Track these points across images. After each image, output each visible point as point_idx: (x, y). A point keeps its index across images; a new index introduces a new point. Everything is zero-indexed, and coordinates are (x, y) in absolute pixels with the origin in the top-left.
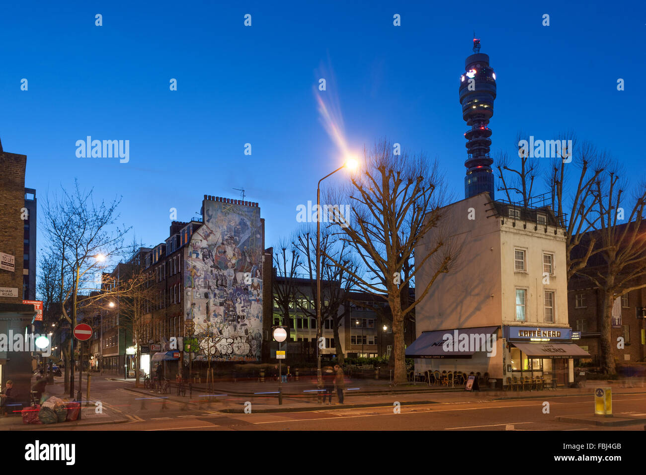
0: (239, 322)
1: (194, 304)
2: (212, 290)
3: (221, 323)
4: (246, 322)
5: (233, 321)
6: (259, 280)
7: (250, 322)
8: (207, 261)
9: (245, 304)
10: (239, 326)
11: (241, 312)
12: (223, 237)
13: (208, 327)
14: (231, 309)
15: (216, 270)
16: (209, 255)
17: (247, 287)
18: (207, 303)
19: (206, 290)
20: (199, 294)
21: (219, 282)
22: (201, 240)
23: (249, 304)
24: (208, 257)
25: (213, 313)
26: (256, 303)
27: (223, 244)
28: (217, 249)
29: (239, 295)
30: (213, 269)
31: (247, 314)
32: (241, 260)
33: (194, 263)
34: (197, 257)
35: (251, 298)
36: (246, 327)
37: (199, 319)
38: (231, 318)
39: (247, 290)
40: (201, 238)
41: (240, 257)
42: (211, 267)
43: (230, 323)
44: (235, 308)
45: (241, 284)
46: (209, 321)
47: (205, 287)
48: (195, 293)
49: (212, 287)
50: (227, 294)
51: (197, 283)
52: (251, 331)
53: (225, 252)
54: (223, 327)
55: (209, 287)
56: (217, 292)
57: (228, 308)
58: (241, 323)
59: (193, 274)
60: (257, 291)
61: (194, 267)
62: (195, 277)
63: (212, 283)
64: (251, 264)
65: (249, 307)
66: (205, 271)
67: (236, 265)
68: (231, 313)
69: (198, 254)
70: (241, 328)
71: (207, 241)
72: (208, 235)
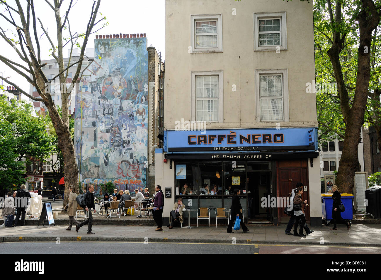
1: (83, 132)
2: (99, 119)
3: (107, 148)
4: (132, 146)
5: (118, 146)
7: (135, 147)
8: (95, 93)
9: (131, 130)
10: (124, 151)
11: (126, 138)
12: (110, 70)
13: (96, 152)
14: (117, 135)
15: (103, 100)
16: (97, 88)
17: (133, 113)
18: (95, 131)
19: (94, 119)
20: (88, 124)
21: (106, 111)
22: (90, 76)
23: (134, 129)
24: (96, 89)
25: (100, 140)
26: (141, 127)
27: (110, 76)
28: (104, 81)
29: (124, 121)
30: (100, 100)
31: (132, 139)
32: (127, 88)
33: (84, 97)
34: (86, 91)
35: (136, 124)
36: (131, 151)
37: (87, 145)
38: (117, 144)
39: (133, 116)
40: (90, 73)
41: (126, 86)
42: (99, 98)
43: (116, 148)
44: (120, 134)
45: (127, 110)
46: (96, 147)
47: (93, 117)
48: (84, 123)
49: (99, 116)
50: (113, 121)
51: (86, 114)
52: (136, 155)
53: (112, 83)
54: (109, 152)
55: (97, 117)
56: (104, 120)
57: (114, 135)
58: (126, 148)
59: (82, 106)
61: (84, 100)
62: (85, 108)
63: (100, 113)
64: (137, 91)
65: (134, 132)
66: (93, 102)
67: (122, 93)
68: (116, 139)
69: (87, 88)
70: (126, 153)
71: (96, 75)
72: (97, 70)
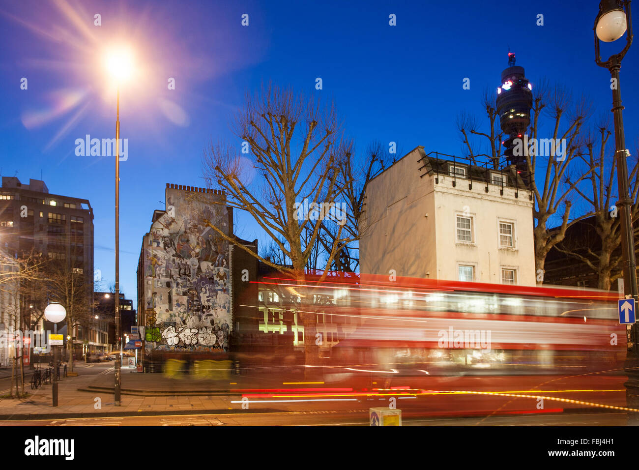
0: (204, 313)
1: (155, 293)
2: (174, 279)
3: (184, 312)
4: (212, 312)
5: (197, 311)
6: (225, 269)
7: (216, 313)
8: (168, 250)
9: (211, 294)
10: (204, 317)
11: (206, 302)
12: (186, 226)
13: (171, 316)
14: (195, 299)
15: (179, 259)
16: (171, 244)
17: (213, 276)
18: (169, 293)
19: (168, 279)
20: (161, 284)
21: (182, 271)
22: (162, 229)
23: (215, 294)
24: (170, 246)
25: (176, 303)
26: (222, 293)
27: (185, 232)
28: (179, 237)
29: (203, 284)
30: (175, 258)
31: (213, 304)
32: (206, 248)
33: (155, 252)
34: (158, 246)
35: (217, 288)
36: (211, 317)
37: (160, 308)
38: (196, 308)
39: (213, 279)
40: (162, 226)
41: (205, 246)
42: (173, 256)
43: (194, 312)
44: (199, 298)
45: (206, 273)
46: (172, 310)
47: (167, 276)
48: (156, 282)
49: (174, 277)
50: (191, 283)
51: (158, 272)
52: (218, 322)
53: (188, 241)
54: (187, 317)
55: (171, 276)
56: (180, 281)
57: (191, 298)
58: (206, 314)
59: (154, 262)
60: (224, 280)
61: (155, 256)
62: (156, 265)
63: (174, 272)
64: (217, 253)
65: (215, 297)
66: (166, 260)
67: (200, 254)
68: (195, 303)
69: (158, 243)
70: (206, 319)
71: (169, 230)
72: (170, 224)
